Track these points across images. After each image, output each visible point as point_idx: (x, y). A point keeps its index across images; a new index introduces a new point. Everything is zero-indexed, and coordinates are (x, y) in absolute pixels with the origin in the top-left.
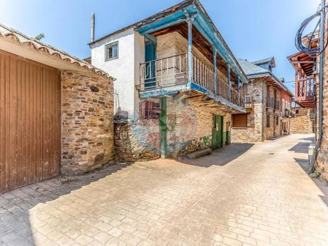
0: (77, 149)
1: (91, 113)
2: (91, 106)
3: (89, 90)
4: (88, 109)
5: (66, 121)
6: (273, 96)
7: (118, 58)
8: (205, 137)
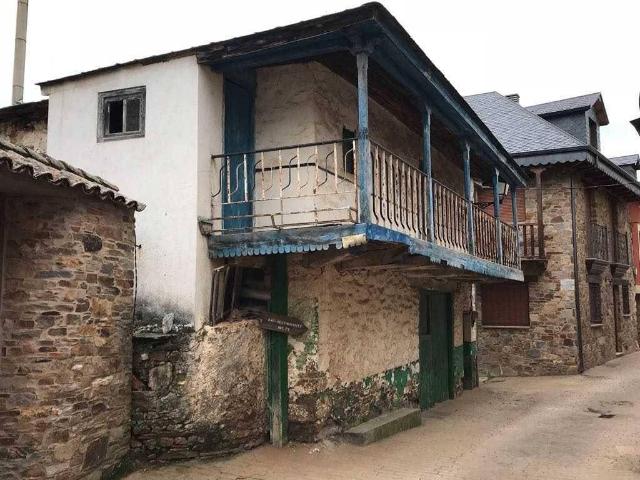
0: (42, 427)
1: (82, 315)
2: (83, 294)
3: (80, 247)
4: (74, 305)
5: (12, 343)
6: (608, 220)
7: (144, 136)
8: (398, 369)
